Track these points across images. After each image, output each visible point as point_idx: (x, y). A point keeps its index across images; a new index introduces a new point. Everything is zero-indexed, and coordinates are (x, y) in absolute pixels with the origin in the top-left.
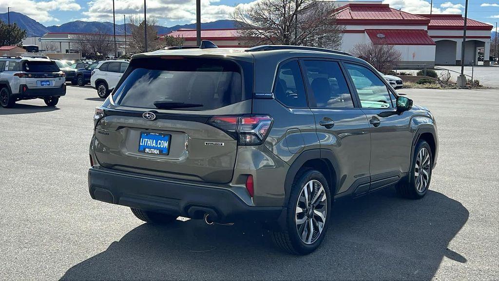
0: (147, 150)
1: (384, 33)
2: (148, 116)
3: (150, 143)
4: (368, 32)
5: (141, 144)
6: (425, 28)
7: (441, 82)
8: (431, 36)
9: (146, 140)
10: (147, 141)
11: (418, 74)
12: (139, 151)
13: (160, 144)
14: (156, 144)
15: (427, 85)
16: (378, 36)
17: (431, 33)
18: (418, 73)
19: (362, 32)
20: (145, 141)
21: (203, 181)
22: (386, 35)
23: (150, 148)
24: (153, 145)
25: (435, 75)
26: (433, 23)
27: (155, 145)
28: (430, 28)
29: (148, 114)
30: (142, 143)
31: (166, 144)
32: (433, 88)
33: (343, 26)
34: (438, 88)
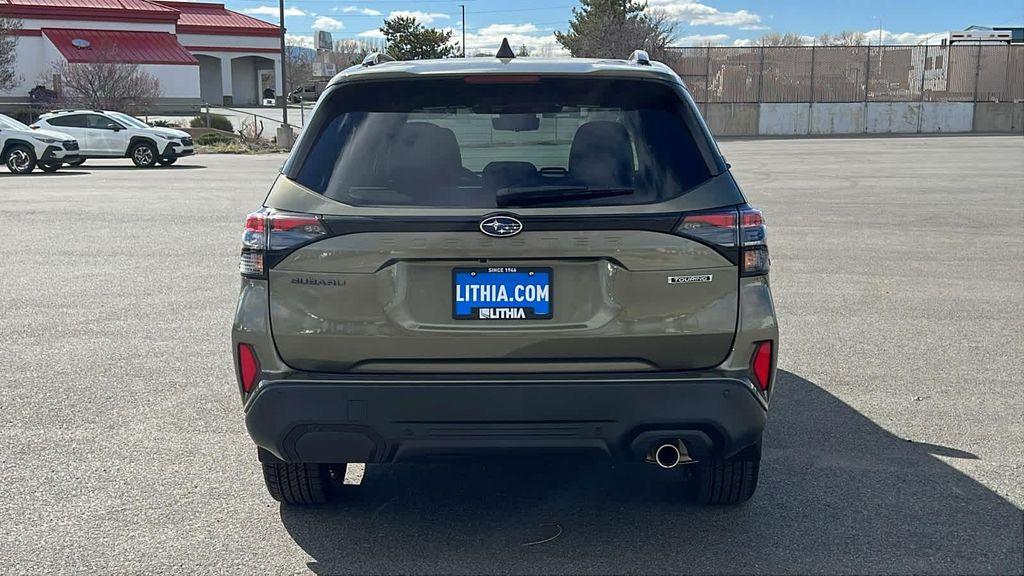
0: (484, 312)
1: (86, 38)
2: (499, 228)
3: (483, 293)
4: (50, 32)
5: (459, 299)
6: (171, 29)
7: (245, 140)
8: (186, 47)
9: (475, 287)
10: (479, 290)
11: (193, 124)
12: (457, 317)
13: (522, 293)
14: (511, 293)
15: (221, 146)
16: (75, 42)
17: (185, 40)
18: (192, 122)
19: (37, 33)
20: (471, 290)
21: (654, 369)
22: (91, 41)
23: (494, 306)
24: (501, 297)
25: (228, 126)
26: (185, 19)
27: (506, 298)
28: (182, 29)
29: (499, 220)
30: (463, 296)
32: (235, 153)
33: (15, 21)
34: (245, 152)
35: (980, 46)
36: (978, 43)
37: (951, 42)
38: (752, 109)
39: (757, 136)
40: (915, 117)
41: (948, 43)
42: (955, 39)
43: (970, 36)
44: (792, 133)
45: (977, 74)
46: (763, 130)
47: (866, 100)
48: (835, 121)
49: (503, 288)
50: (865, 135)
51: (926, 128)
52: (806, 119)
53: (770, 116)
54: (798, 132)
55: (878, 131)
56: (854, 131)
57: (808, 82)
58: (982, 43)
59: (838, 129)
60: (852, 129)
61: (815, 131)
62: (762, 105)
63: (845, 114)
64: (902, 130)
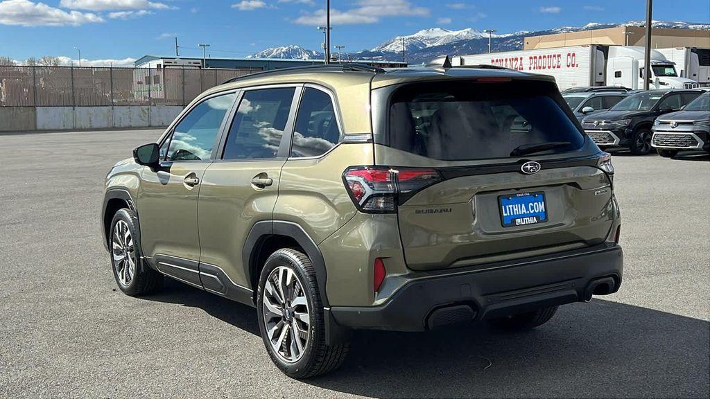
0: (518, 221)
2: (531, 168)
3: (515, 210)
9: (511, 206)
10: (512, 208)
12: (504, 226)
13: (532, 208)
14: (527, 209)
20: (509, 208)
21: (586, 246)
24: (523, 211)
27: (525, 211)
29: (531, 164)
30: (506, 213)
31: (541, 207)
35: (183, 69)
36: (182, 68)
37: (164, 66)
38: (30, 112)
39: (36, 131)
40: (147, 117)
41: (162, 67)
42: (166, 64)
43: (176, 62)
44: (62, 128)
45: (183, 88)
46: (39, 126)
47: (113, 105)
48: (92, 119)
49: (523, 205)
50: (114, 128)
51: (154, 124)
52: (71, 119)
53: (44, 116)
54: (66, 128)
55: (123, 126)
56: (105, 126)
57: (70, 91)
58: (185, 68)
59: (95, 125)
60: (104, 125)
61: (78, 126)
62: (38, 108)
63: (99, 114)
64: (137, 125)
